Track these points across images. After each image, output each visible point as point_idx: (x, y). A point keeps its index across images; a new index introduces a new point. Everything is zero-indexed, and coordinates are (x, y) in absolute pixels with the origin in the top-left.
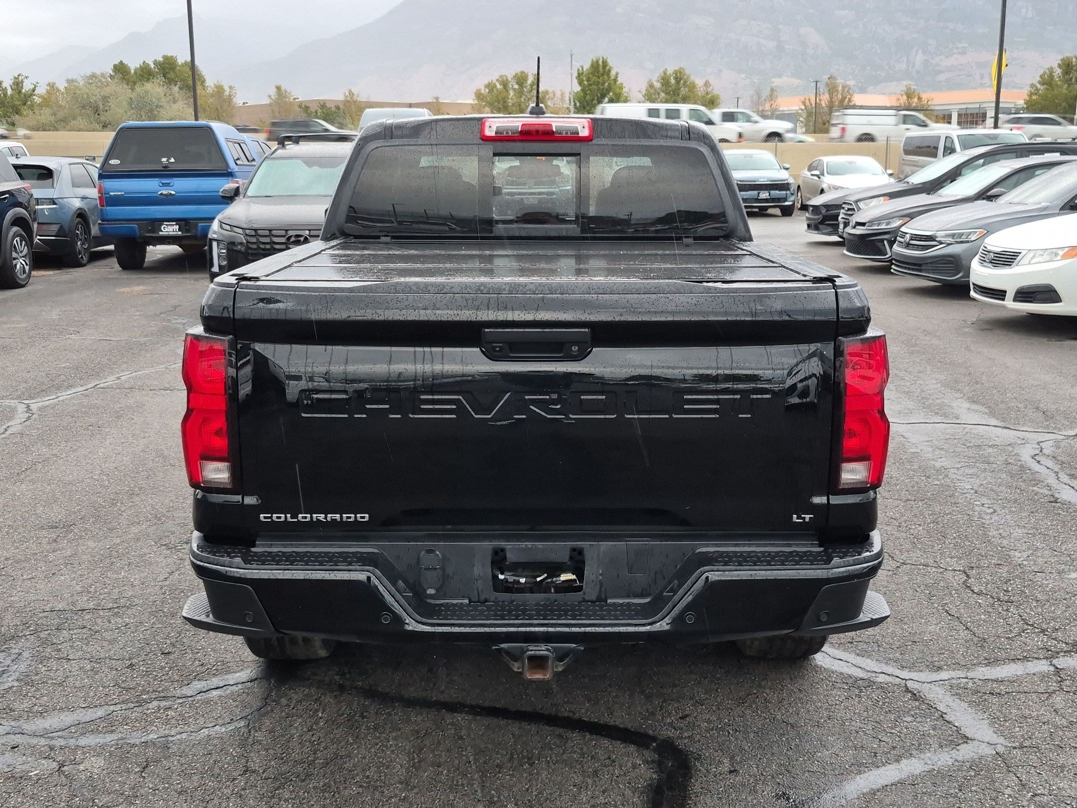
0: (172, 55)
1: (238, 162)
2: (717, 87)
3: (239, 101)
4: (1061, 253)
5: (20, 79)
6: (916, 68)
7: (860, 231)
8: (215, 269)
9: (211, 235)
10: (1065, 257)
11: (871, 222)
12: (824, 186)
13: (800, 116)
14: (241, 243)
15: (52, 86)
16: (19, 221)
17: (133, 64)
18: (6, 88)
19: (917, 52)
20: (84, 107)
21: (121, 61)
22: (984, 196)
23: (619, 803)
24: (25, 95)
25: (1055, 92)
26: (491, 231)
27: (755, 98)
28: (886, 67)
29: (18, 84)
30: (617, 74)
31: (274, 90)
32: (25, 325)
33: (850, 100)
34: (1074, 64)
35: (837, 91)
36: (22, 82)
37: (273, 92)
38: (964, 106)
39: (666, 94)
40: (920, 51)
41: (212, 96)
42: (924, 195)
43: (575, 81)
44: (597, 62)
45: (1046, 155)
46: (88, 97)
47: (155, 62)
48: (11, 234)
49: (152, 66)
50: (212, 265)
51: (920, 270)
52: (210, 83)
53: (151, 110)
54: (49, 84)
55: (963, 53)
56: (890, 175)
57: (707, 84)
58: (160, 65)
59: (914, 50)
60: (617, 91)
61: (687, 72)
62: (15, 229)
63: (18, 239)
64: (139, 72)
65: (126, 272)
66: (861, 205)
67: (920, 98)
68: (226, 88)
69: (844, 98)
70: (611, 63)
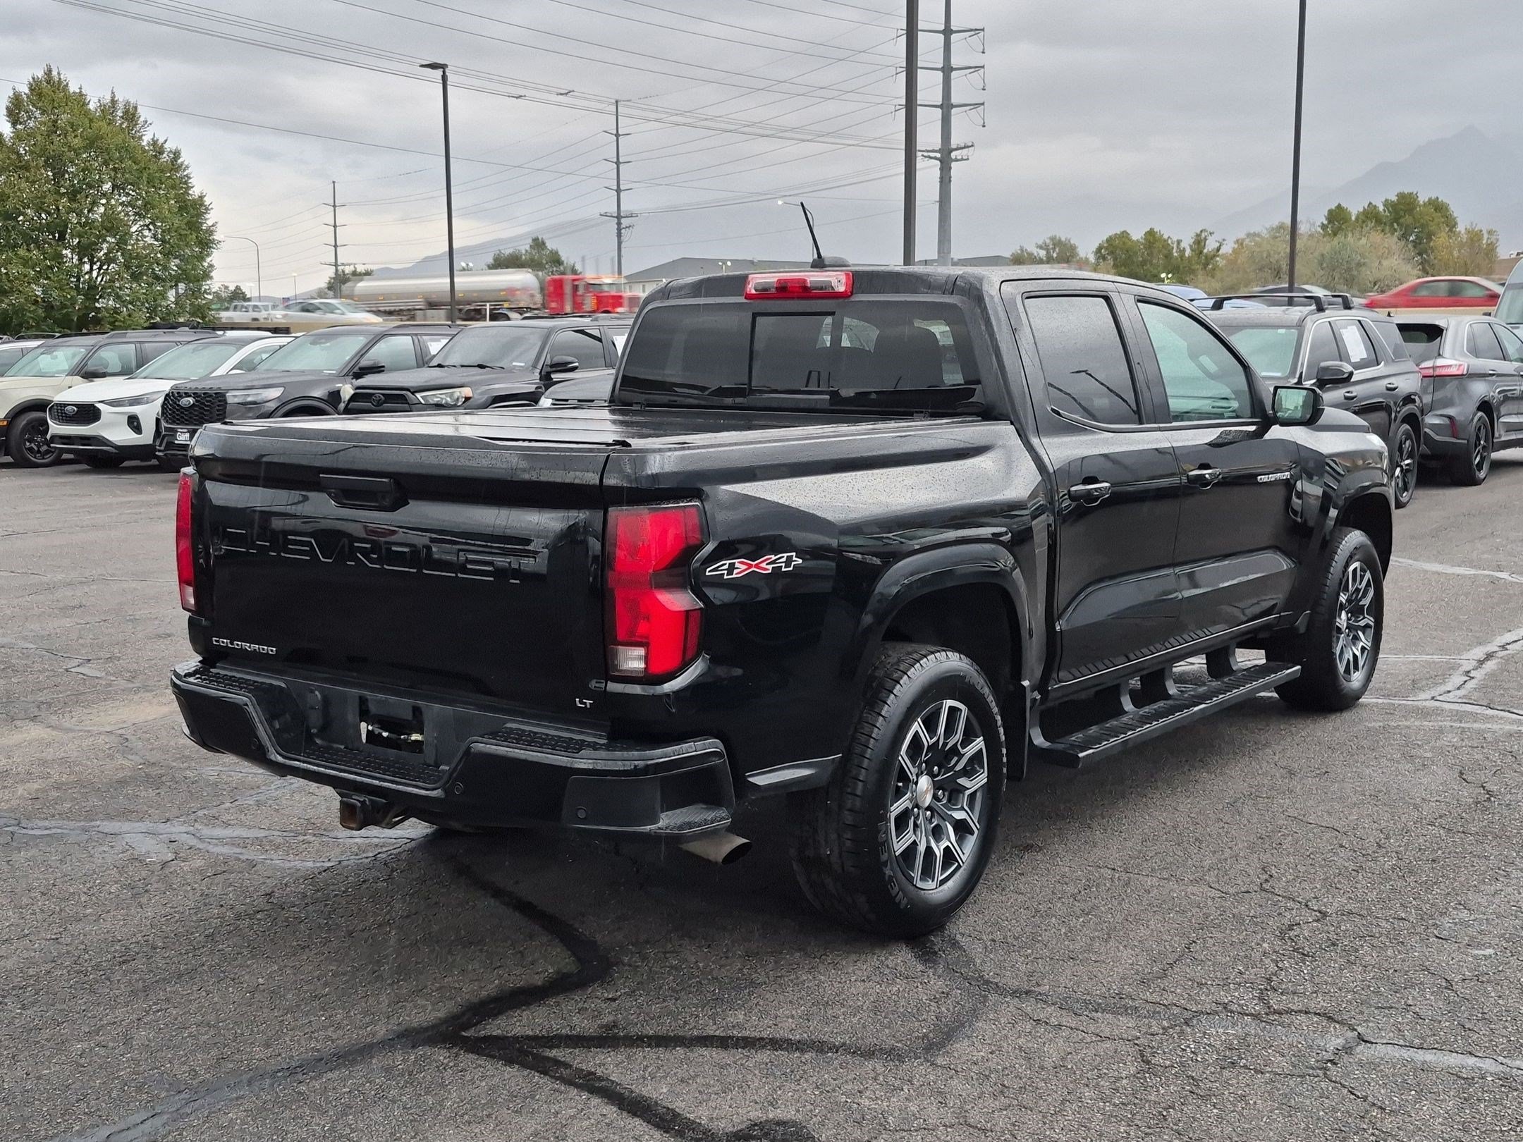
0: (1410, 191)
5: (1203, 235)
15: (1240, 242)
17: (1355, 208)
18: (1184, 248)
21: (1339, 205)
24: (1206, 257)
29: (1199, 242)
36: (1206, 239)
41: (1460, 245)
46: (1269, 255)
47: (1386, 203)
49: (1381, 208)
52: (1463, 227)
54: (1237, 241)
58: (1392, 206)
64: (1362, 218)
68: (1484, 233)
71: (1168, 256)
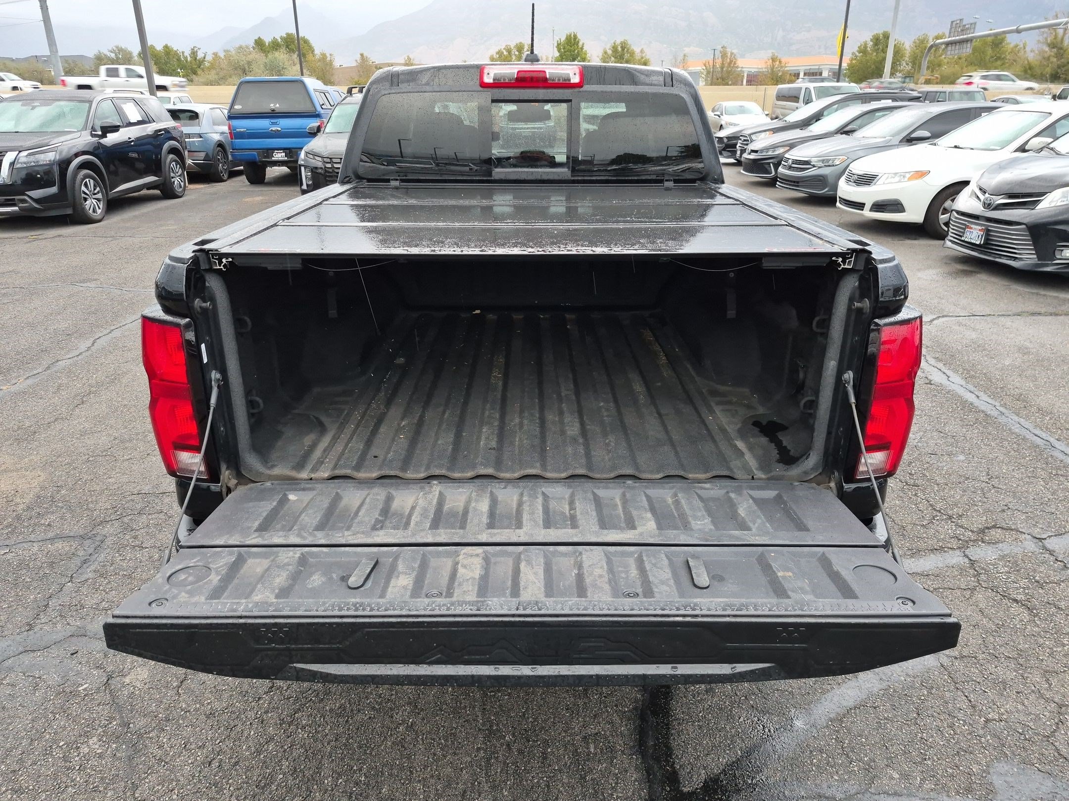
1: (323, 107)
2: (648, 55)
3: (337, 64)
4: (908, 176)
5: (195, 49)
7: (753, 156)
8: (304, 187)
9: (301, 162)
10: (910, 179)
11: (762, 151)
12: (723, 123)
13: (702, 73)
14: (321, 168)
15: (215, 54)
16: (173, 151)
17: (267, 40)
18: (186, 56)
19: (778, 30)
20: (236, 69)
21: (260, 37)
22: (842, 131)
23: (608, 733)
24: (199, 61)
26: (490, 175)
27: (674, 60)
28: (758, 40)
29: (194, 53)
30: (583, 44)
31: (360, 56)
32: (174, 227)
33: (735, 63)
34: (881, 38)
35: (727, 56)
36: (197, 52)
37: (358, 57)
39: (615, 58)
40: (780, 29)
41: (319, 60)
42: (798, 130)
43: (556, 49)
44: (570, 36)
45: (883, 101)
46: (238, 62)
47: (281, 38)
48: (168, 160)
49: (280, 40)
50: (302, 184)
51: (798, 186)
52: (317, 52)
53: (279, 71)
56: (767, 115)
57: (642, 51)
58: (284, 39)
59: (776, 29)
60: (583, 56)
61: (629, 43)
62: (171, 156)
63: (174, 163)
64: (271, 44)
65: (253, 186)
66: (753, 137)
67: (780, 62)
68: (328, 55)
69: (731, 61)
70: (579, 36)
71: (179, 60)
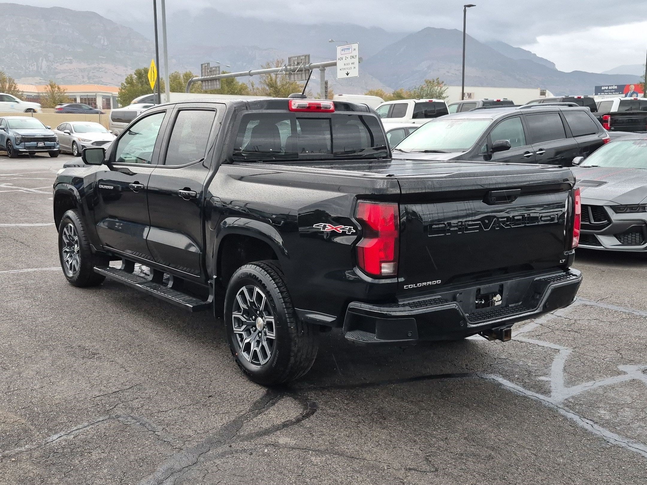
6: (43, 69)
12: (75, 139)
19: (42, 60)
25: (135, 88)
28: (24, 68)
33: (15, 87)
34: (143, 73)
35: (6, 81)
38: (86, 94)
40: (44, 59)
55: (71, 62)
59: (41, 59)
67: (59, 88)
